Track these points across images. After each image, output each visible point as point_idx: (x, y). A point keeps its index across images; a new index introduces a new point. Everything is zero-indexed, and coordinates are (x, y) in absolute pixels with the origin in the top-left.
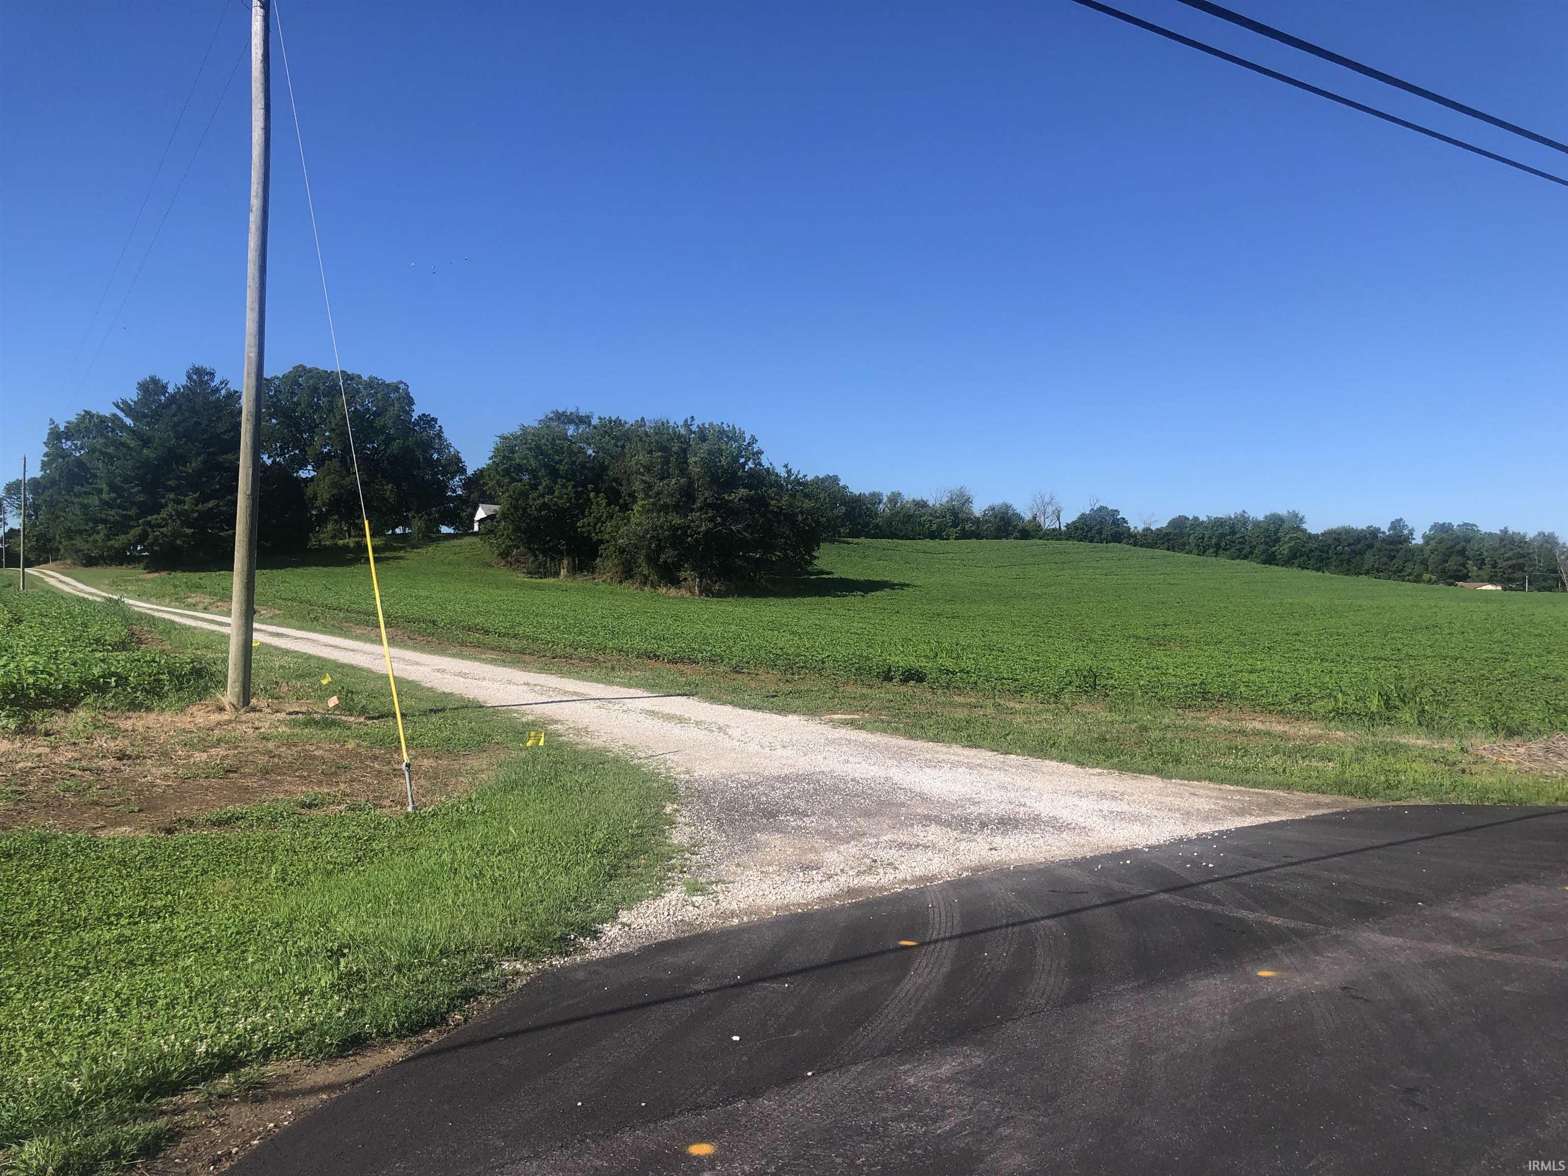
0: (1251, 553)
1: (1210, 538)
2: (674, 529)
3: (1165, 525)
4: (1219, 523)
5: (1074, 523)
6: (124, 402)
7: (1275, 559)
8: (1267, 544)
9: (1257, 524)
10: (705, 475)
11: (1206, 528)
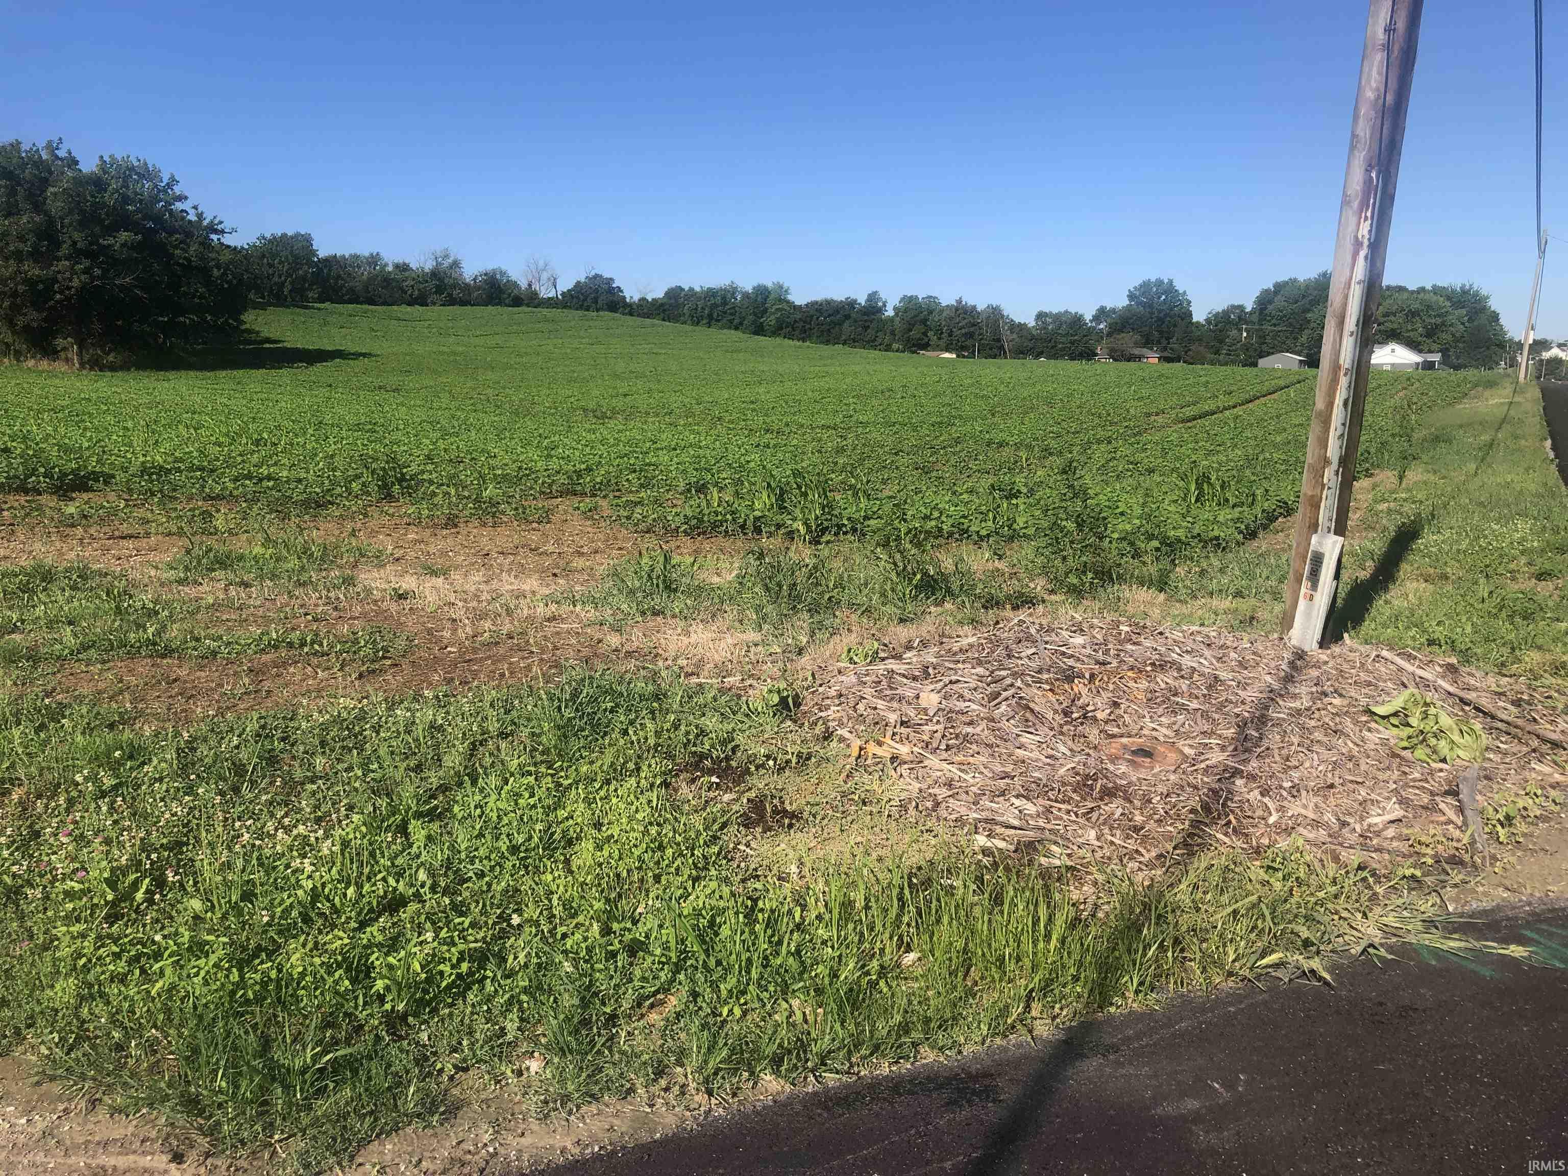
0: (741, 323)
1: (703, 308)
3: (661, 295)
4: (711, 294)
5: (569, 290)
7: (763, 330)
8: (755, 314)
9: (746, 295)
10: (71, 212)
11: (699, 299)
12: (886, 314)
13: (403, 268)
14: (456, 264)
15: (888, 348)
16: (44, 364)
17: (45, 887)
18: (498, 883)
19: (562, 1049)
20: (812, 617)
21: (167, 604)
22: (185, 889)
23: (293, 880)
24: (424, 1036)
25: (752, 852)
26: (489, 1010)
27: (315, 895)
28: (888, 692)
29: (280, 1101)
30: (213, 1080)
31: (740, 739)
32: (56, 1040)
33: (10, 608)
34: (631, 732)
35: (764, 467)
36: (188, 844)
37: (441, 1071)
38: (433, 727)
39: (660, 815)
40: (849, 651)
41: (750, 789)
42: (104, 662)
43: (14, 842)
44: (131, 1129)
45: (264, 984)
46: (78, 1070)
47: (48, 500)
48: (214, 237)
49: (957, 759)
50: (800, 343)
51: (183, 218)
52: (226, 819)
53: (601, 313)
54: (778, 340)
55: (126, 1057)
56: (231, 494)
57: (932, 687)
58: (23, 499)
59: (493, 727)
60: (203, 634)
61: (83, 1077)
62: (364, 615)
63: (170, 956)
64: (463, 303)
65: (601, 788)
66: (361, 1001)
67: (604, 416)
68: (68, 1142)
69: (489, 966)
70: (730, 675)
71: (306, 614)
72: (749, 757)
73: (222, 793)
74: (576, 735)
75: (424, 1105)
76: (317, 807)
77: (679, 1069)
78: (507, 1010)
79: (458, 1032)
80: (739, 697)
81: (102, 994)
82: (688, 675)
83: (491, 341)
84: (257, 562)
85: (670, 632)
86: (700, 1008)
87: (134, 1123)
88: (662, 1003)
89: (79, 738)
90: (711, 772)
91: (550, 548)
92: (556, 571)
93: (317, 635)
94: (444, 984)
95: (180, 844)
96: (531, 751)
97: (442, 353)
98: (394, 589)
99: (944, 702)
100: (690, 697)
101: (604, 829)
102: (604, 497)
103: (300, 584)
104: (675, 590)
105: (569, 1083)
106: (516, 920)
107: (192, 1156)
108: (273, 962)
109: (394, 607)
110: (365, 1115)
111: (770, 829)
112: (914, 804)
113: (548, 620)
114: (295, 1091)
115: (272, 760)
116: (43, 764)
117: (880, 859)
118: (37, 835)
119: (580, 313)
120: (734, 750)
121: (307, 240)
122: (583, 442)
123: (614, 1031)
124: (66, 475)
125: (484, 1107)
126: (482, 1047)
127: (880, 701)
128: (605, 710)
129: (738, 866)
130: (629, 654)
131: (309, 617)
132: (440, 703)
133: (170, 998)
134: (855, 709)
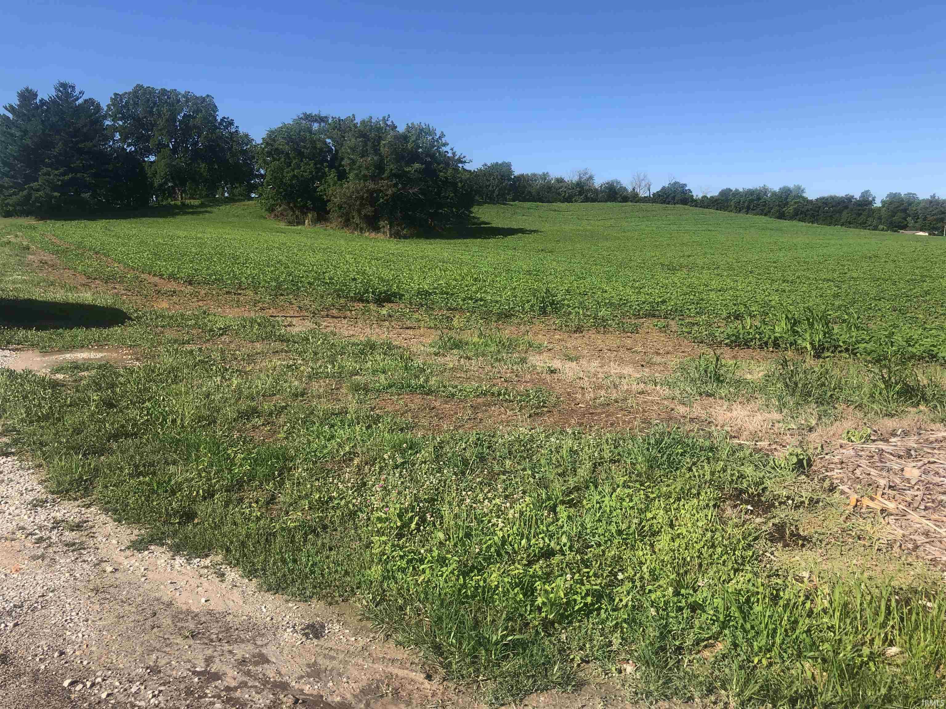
1: (744, 202)
3: (716, 194)
4: (751, 193)
5: (658, 192)
6: (11, 106)
7: (784, 216)
8: (779, 206)
9: (774, 194)
10: (392, 154)
11: (742, 196)
12: (875, 205)
13: (560, 181)
14: (591, 178)
15: (876, 228)
16: (373, 235)
17: (368, 513)
18: (609, 551)
19: (647, 662)
20: (818, 407)
21: (430, 366)
22: (435, 526)
23: (492, 530)
24: (563, 637)
25: (775, 559)
26: (603, 629)
27: (504, 541)
28: (879, 464)
29: (483, 658)
30: (448, 637)
31: (768, 483)
32: (371, 598)
33: (356, 362)
34: (694, 470)
35: (782, 305)
36: (437, 501)
37: (573, 660)
38: (571, 451)
39: (713, 526)
40: (848, 433)
41: (774, 517)
42: (399, 395)
43: (354, 486)
44: (406, 656)
45: (476, 588)
46: (380, 616)
47: (372, 306)
48: (460, 165)
49: (933, 517)
50: (810, 224)
51: (445, 155)
52: (457, 489)
53: (677, 206)
54: (795, 222)
55: (405, 614)
56: (461, 308)
57: (914, 464)
58: (361, 305)
59: (607, 455)
60: (448, 384)
61: (383, 621)
62: (532, 380)
63: (428, 562)
64: (593, 200)
65: (674, 502)
66: (528, 608)
67: (674, 269)
68: (374, 655)
69: (603, 601)
70: (761, 440)
71: (501, 378)
72: (774, 496)
73: (455, 474)
74: (658, 467)
75: (563, 678)
76: (506, 489)
77: (723, 692)
78: (613, 631)
79: (584, 638)
80: (768, 455)
81: (394, 578)
82: (731, 437)
83: (608, 223)
84: (475, 346)
85: (718, 408)
86: (739, 655)
87: (407, 652)
88: (713, 646)
89: (386, 435)
90: (747, 502)
91: (640, 349)
92: (642, 363)
93: (506, 390)
94: (577, 608)
95: (433, 500)
96: (630, 473)
97: (579, 230)
98: (548, 367)
99: (923, 476)
100: (734, 452)
101: (676, 528)
102: (673, 319)
103: (497, 360)
104: (722, 382)
105: (651, 685)
106: (620, 576)
107: (437, 678)
108: (482, 575)
109: (548, 378)
110: (529, 677)
111: (788, 545)
112: (898, 544)
113: (639, 393)
114: (491, 653)
115: (482, 459)
116: (369, 447)
117: (870, 578)
118: (364, 484)
119: (664, 206)
120: (764, 489)
121: (509, 165)
122: (661, 285)
123: (680, 657)
124: (381, 293)
125: (598, 687)
126: (598, 650)
127: (872, 470)
128: (678, 453)
129: (765, 566)
130: (692, 420)
131: (503, 379)
132: (576, 437)
133: (427, 586)
134: (853, 472)
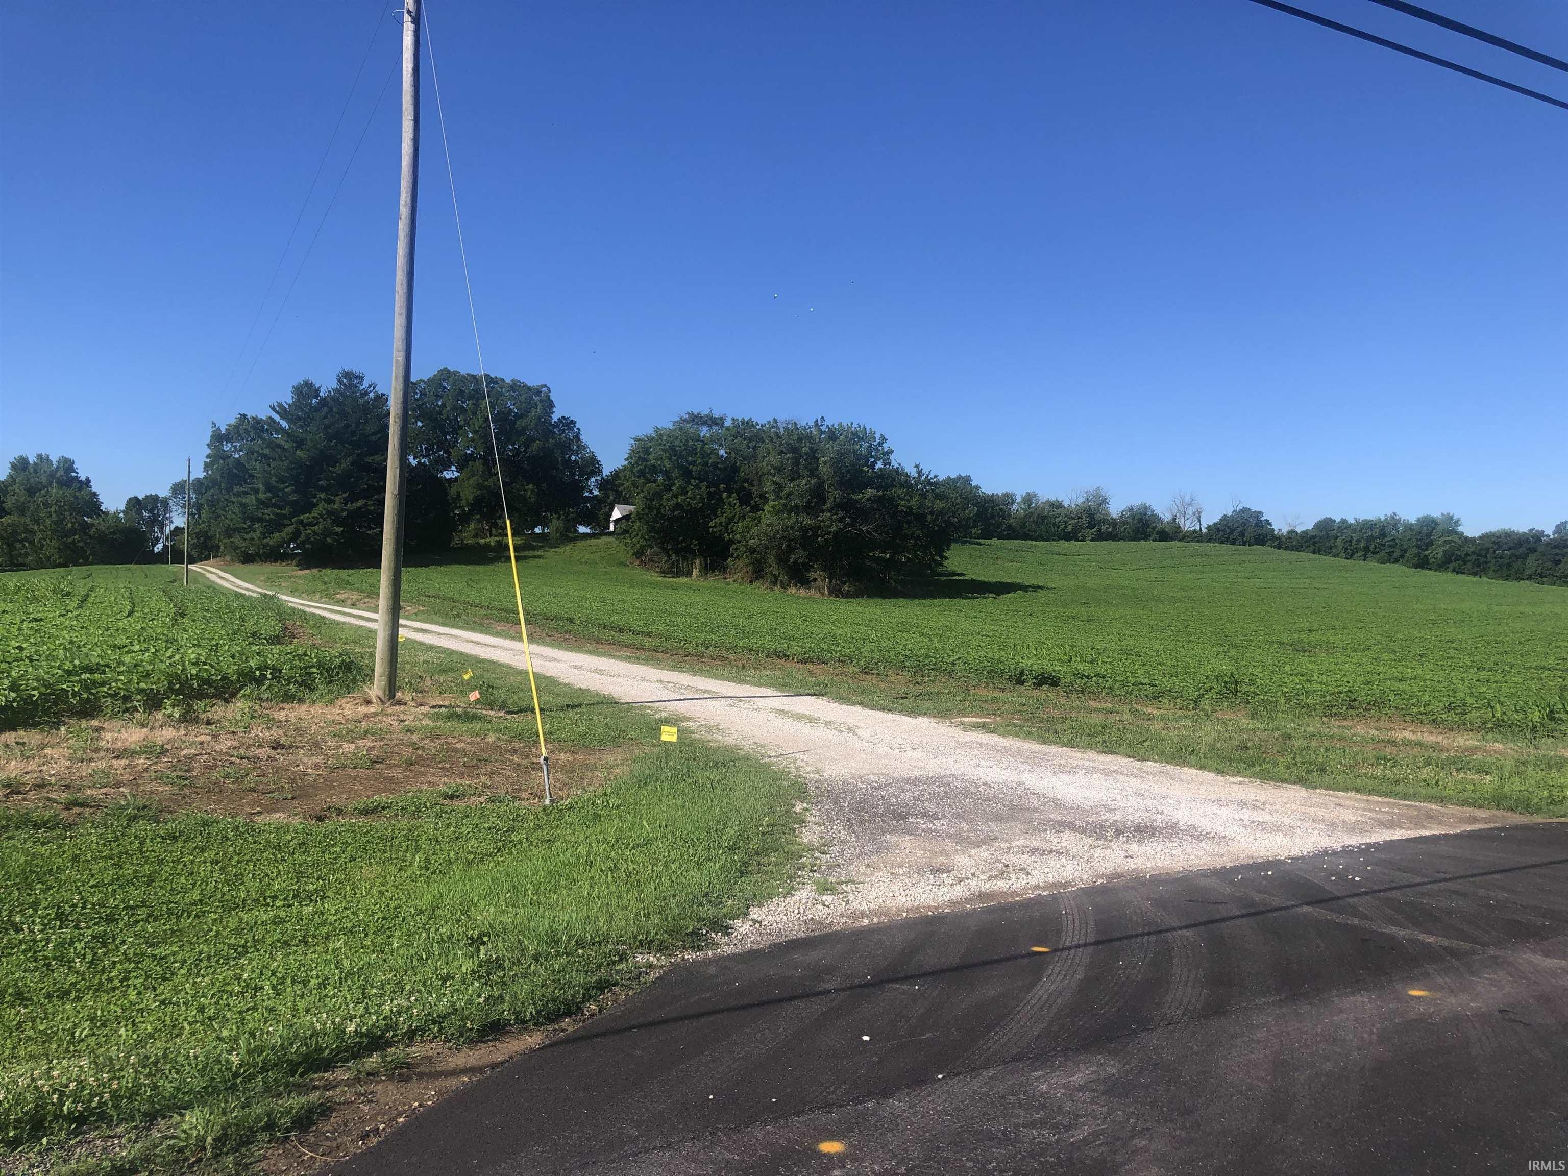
0: (1402, 556)
1: (1358, 541)
2: (804, 529)
3: (1310, 527)
5: (1215, 524)
6: (280, 405)
7: (1428, 563)
8: (1418, 546)
9: (1409, 527)
10: (835, 475)
11: (1354, 531)
13: (1055, 505)
14: (1105, 501)
16: (803, 592)
53: (1249, 547)
64: (1113, 537)
83: (1151, 575)
97: (1110, 586)
119: (1230, 547)
